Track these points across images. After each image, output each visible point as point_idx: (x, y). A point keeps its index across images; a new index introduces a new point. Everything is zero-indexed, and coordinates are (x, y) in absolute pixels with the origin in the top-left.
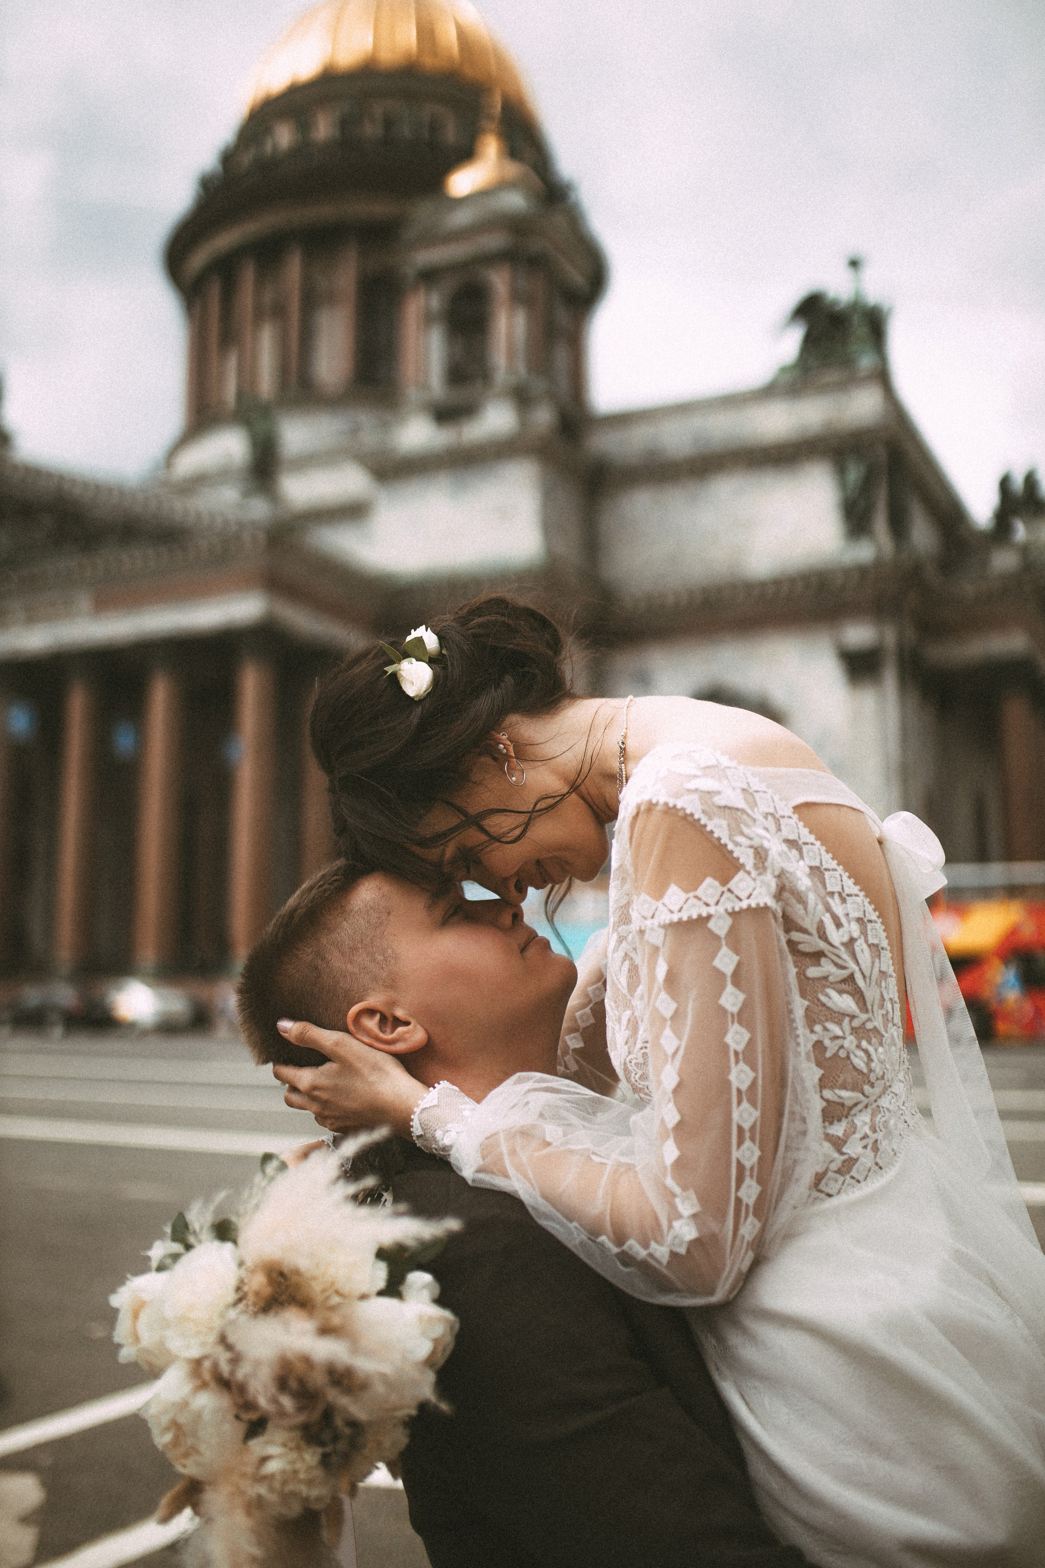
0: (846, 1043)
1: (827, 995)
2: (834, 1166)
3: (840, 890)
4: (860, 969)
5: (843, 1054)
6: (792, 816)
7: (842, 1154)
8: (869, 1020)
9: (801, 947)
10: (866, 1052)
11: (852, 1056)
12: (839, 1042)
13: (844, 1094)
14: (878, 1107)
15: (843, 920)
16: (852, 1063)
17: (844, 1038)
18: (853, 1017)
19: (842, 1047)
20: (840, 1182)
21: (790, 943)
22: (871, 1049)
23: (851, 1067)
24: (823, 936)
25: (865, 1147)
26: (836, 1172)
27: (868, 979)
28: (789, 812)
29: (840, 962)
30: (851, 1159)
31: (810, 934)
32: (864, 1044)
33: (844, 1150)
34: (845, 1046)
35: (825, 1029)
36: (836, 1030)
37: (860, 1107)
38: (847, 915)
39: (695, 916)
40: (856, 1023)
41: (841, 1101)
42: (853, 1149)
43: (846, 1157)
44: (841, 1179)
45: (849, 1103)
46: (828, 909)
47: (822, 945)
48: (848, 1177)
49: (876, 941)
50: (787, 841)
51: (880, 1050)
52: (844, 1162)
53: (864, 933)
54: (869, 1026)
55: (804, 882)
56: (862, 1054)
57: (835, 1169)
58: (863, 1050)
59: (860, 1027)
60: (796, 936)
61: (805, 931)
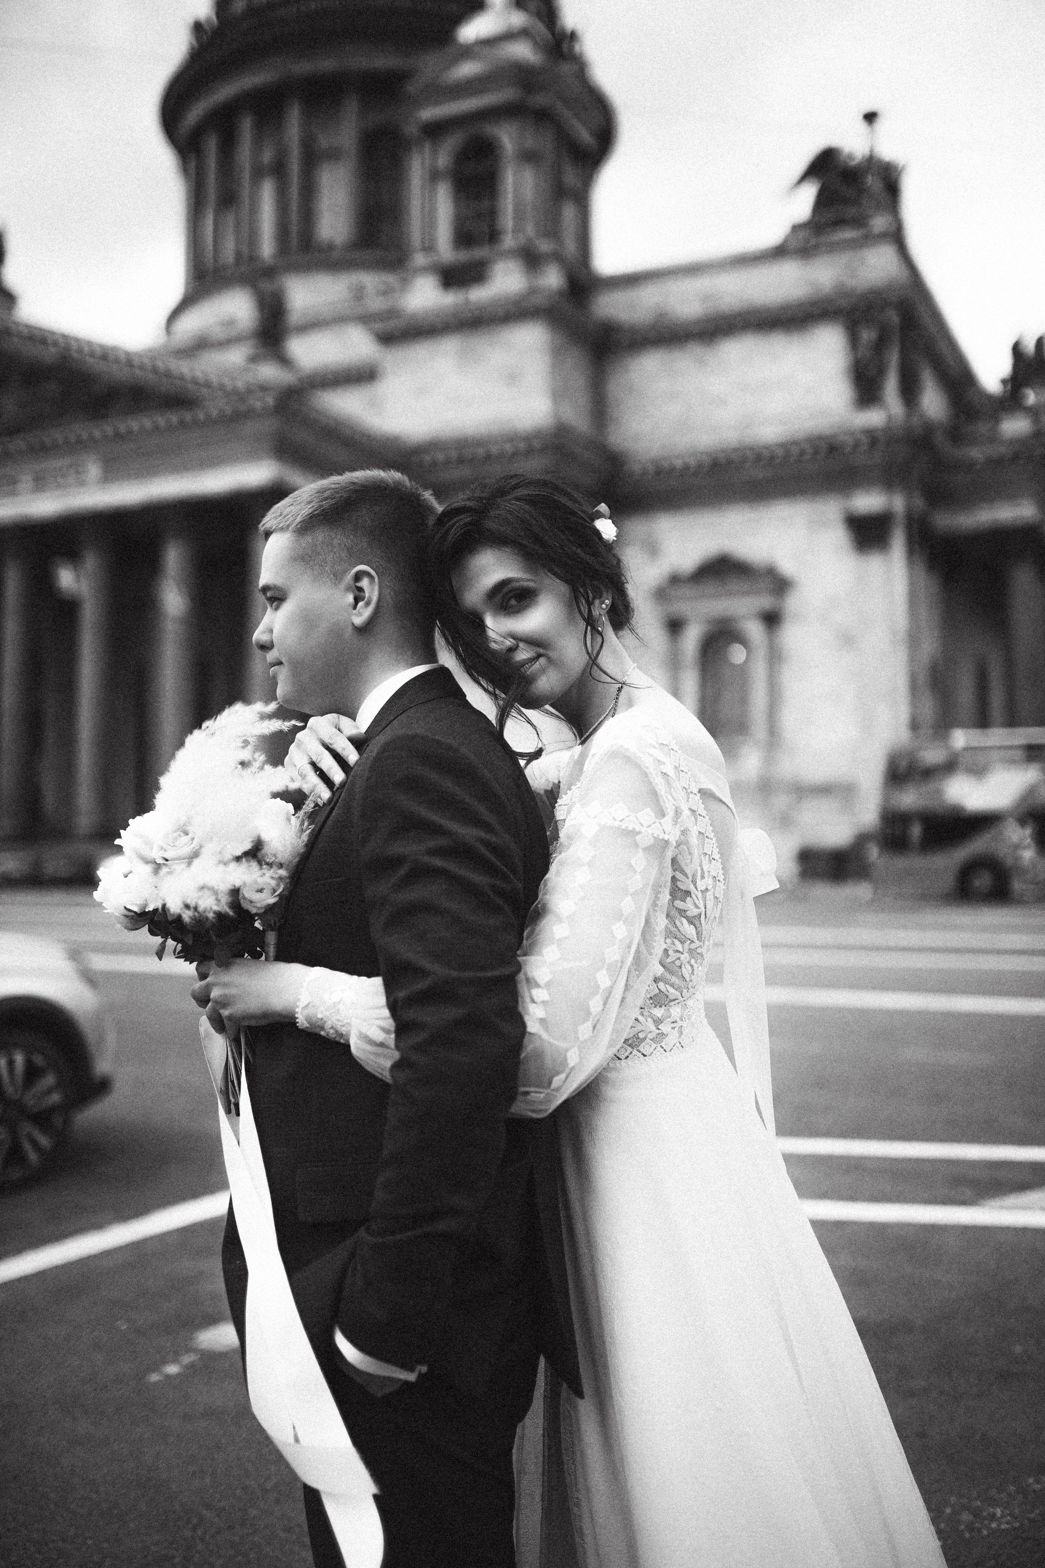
0: (682, 957)
1: (681, 922)
2: (650, 1036)
3: (710, 854)
4: (705, 911)
5: (678, 963)
6: (697, 794)
7: (658, 1029)
8: (701, 947)
9: (679, 884)
10: (692, 966)
11: (683, 966)
12: (678, 955)
13: (671, 990)
14: (686, 1005)
15: (706, 874)
16: (681, 972)
17: (683, 954)
18: (692, 942)
19: (679, 959)
20: (653, 1047)
21: (674, 879)
22: (695, 966)
23: (680, 973)
24: (694, 882)
25: (673, 1028)
26: (651, 1040)
27: (707, 920)
28: (696, 791)
29: (697, 902)
30: (663, 1034)
31: (687, 877)
32: (693, 961)
33: (660, 1027)
34: (681, 959)
35: (673, 944)
36: (679, 947)
37: (677, 1001)
38: (709, 872)
39: (630, 828)
40: (693, 946)
41: (668, 994)
42: (665, 1028)
43: (660, 1031)
44: (654, 1046)
45: (671, 997)
46: (701, 866)
47: (692, 887)
48: (659, 1045)
49: (718, 896)
50: (691, 809)
51: (700, 968)
52: (658, 1034)
53: (714, 887)
54: (699, 950)
55: (694, 840)
56: (690, 968)
57: (652, 1038)
58: (691, 965)
59: (693, 950)
60: (679, 875)
61: (686, 875)
